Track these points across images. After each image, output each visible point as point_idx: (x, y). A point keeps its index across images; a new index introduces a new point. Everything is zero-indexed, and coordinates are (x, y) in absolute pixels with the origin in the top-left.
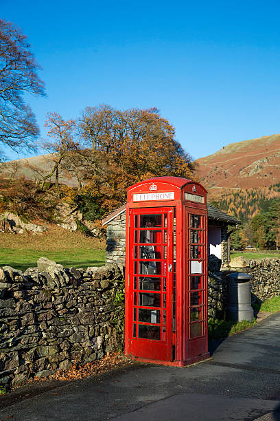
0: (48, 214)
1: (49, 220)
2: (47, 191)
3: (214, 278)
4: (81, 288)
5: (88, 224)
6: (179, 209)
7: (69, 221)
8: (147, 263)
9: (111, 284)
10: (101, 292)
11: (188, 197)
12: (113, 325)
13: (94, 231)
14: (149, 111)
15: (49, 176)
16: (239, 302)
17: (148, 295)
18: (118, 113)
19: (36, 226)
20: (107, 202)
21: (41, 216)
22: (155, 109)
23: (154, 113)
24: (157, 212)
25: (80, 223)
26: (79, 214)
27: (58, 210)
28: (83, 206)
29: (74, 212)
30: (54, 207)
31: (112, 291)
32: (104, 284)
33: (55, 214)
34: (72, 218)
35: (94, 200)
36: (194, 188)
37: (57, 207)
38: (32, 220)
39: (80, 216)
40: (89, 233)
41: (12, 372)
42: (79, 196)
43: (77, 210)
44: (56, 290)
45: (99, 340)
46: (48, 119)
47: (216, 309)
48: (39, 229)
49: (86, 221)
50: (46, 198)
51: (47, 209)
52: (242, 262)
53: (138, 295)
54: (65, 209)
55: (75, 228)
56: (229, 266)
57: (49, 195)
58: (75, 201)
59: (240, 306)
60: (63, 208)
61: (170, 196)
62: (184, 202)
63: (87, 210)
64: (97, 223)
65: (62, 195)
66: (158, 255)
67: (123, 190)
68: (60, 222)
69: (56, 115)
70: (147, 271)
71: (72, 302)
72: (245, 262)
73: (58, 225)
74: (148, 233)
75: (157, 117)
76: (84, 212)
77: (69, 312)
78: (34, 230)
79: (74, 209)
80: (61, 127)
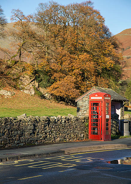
0: (14, 83)
1: (15, 87)
2: (13, 66)
3: (116, 121)
4: (78, 121)
5: (42, 90)
6: (103, 102)
7: (29, 88)
8: (94, 116)
9: (85, 121)
10: (82, 123)
11: (106, 98)
12: (85, 132)
13: (46, 95)
14: (85, 4)
15: (14, 56)
16: (124, 129)
17: (94, 124)
18: (63, 7)
19: (6, 91)
20: (55, 75)
21: (10, 84)
22: (90, 2)
23: (89, 5)
24: (97, 102)
25: (37, 90)
26: (35, 83)
27: (21, 80)
28: (39, 77)
29: (32, 81)
30: (18, 78)
31: (85, 123)
32: (83, 121)
33: (19, 83)
34: (31, 86)
35: (46, 73)
36: (107, 96)
37: (21, 78)
38: (4, 87)
39: (37, 84)
40: (43, 97)
41: (66, 138)
42: (35, 70)
43: (34, 80)
44: (73, 122)
45: (82, 135)
46: (13, 15)
47: (116, 132)
48: (9, 93)
49: (40, 88)
50: (13, 72)
51: (14, 80)
52: (128, 116)
53: (92, 124)
54: (26, 80)
55: (33, 93)
56: (123, 118)
57: (15, 69)
58: (33, 74)
59: (124, 131)
60: (25, 78)
61: (101, 98)
62: (105, 100)
63: (41, 80)
64: (48, 90)
65: (24, 70)
66: (97, 113)
67: (67, 66)
68: (23, 89)
69: (18, 11)
70: (94, 118)
71: (76, 125)
72: (129, 116)
73: (22, 91)
74: (95, 107)
75: (91, 9)
76: (40, 81)
77: (76, 127)
78: (6, 95)
79: (32, 79)
80: (23, 21)
